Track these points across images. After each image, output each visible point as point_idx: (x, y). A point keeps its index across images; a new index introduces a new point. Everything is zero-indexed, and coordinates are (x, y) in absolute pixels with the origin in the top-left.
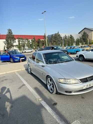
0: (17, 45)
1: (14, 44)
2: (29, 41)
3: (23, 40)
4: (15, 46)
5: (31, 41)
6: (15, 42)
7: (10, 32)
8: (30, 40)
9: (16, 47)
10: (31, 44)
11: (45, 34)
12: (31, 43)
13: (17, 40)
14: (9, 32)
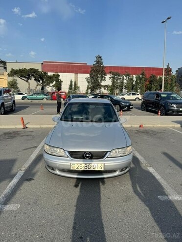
0: (107, 86)
1: (103, 83)
2: (132, 79)
3: (119, 76)
4: (103, 86)
5: (135, 79)
6: (105, 80)
7: (99, 60)
8: (134, 76)
9: (105, 89)
10: (134, 85)
11: (168, 65)
12: (134, 83)
13: (108, 76)
14: (98, 62)
